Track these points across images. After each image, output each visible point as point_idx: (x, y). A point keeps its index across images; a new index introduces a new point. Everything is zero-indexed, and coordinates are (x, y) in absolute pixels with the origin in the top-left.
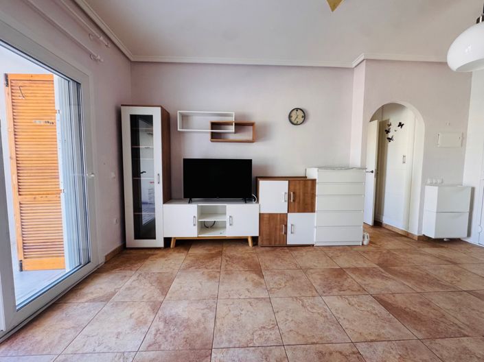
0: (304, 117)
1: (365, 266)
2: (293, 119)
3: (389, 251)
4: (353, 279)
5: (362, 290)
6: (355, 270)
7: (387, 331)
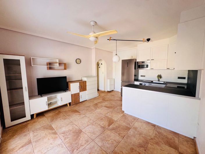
0: (80, 61)
1: (100, 101)
2: (77, 62)
3: (103, 96)
4: (99, 105)
5: (102, 106)
6: (99, 103)
7: (108, 111)
